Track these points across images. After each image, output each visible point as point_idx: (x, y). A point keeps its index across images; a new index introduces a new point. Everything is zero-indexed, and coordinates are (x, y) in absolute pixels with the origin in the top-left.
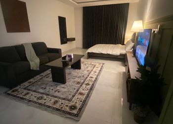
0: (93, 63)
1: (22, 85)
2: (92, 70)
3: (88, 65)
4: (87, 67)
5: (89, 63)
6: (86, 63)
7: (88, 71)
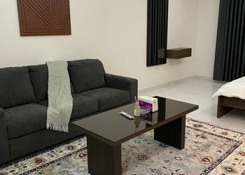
0: (231, 135)
1: (19, 164)
2: (220, 161)
3: (210, 139)
4: (208, 146)
5: (219, 132)
6: (210, 129)
7: (205, 159)
